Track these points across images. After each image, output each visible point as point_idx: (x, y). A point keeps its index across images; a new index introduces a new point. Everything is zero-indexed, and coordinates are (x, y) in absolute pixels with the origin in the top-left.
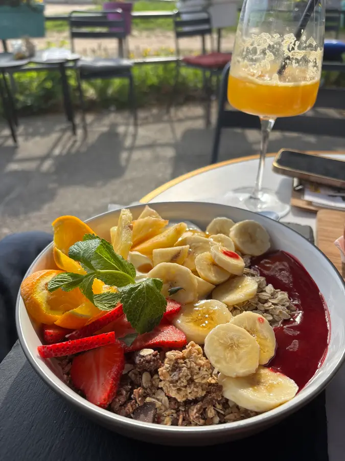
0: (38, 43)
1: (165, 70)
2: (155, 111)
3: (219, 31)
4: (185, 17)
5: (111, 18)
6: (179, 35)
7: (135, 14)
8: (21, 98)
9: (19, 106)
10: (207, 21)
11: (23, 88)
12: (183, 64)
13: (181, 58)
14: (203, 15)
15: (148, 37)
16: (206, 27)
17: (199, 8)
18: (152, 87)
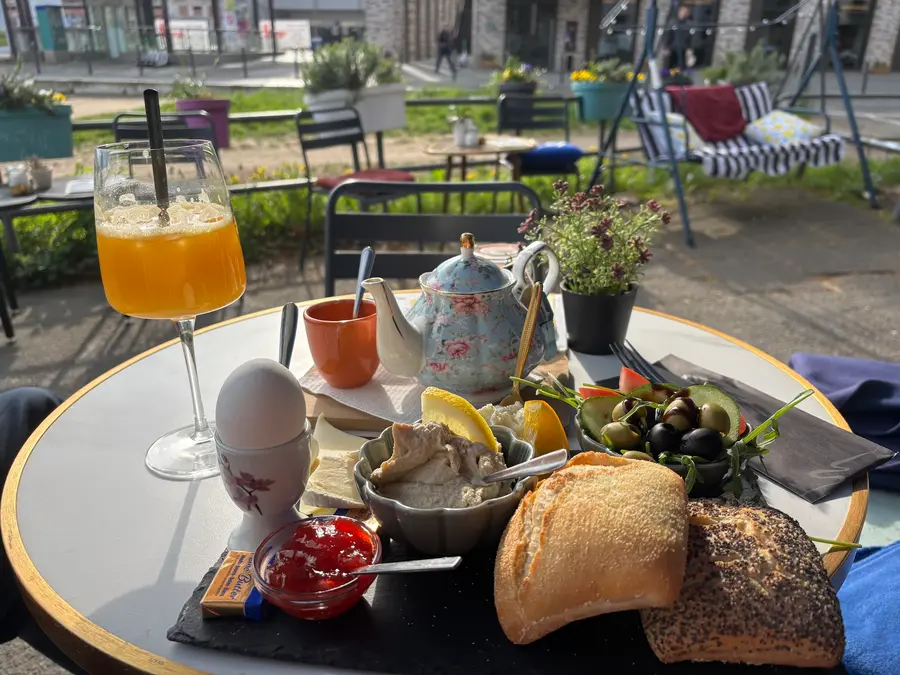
0: (57, 168)
1: (293, 198)
2: (280, 268)
3: (379, 136)
4: (319, 118)
5: (191, 124)
6: (307, 146)
7: (233, 115)
8: (25, 260)
9: (20, 273)
10: (356, 122)
11: (30, 243)
12: (319, 189)
13: (314, 180)
14: (348, 115)
15: (272, 146)
16: (354, 131)
17: (341, 105)
18: (271, 227)
